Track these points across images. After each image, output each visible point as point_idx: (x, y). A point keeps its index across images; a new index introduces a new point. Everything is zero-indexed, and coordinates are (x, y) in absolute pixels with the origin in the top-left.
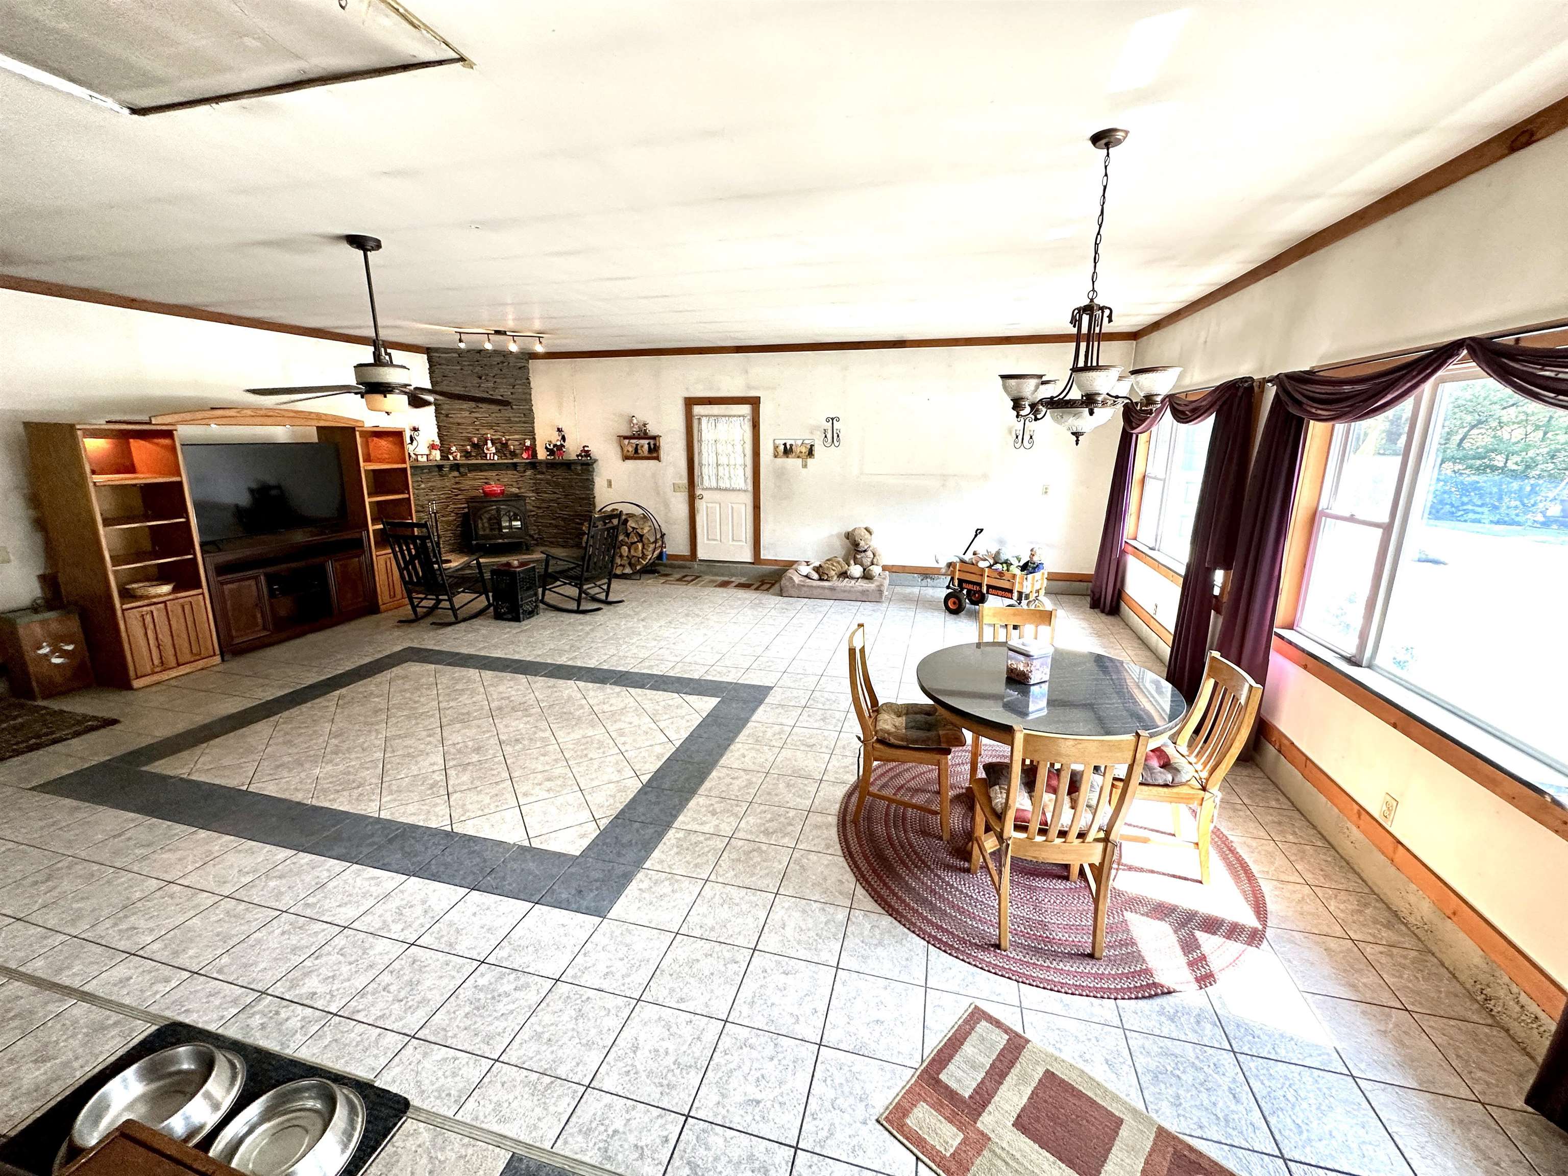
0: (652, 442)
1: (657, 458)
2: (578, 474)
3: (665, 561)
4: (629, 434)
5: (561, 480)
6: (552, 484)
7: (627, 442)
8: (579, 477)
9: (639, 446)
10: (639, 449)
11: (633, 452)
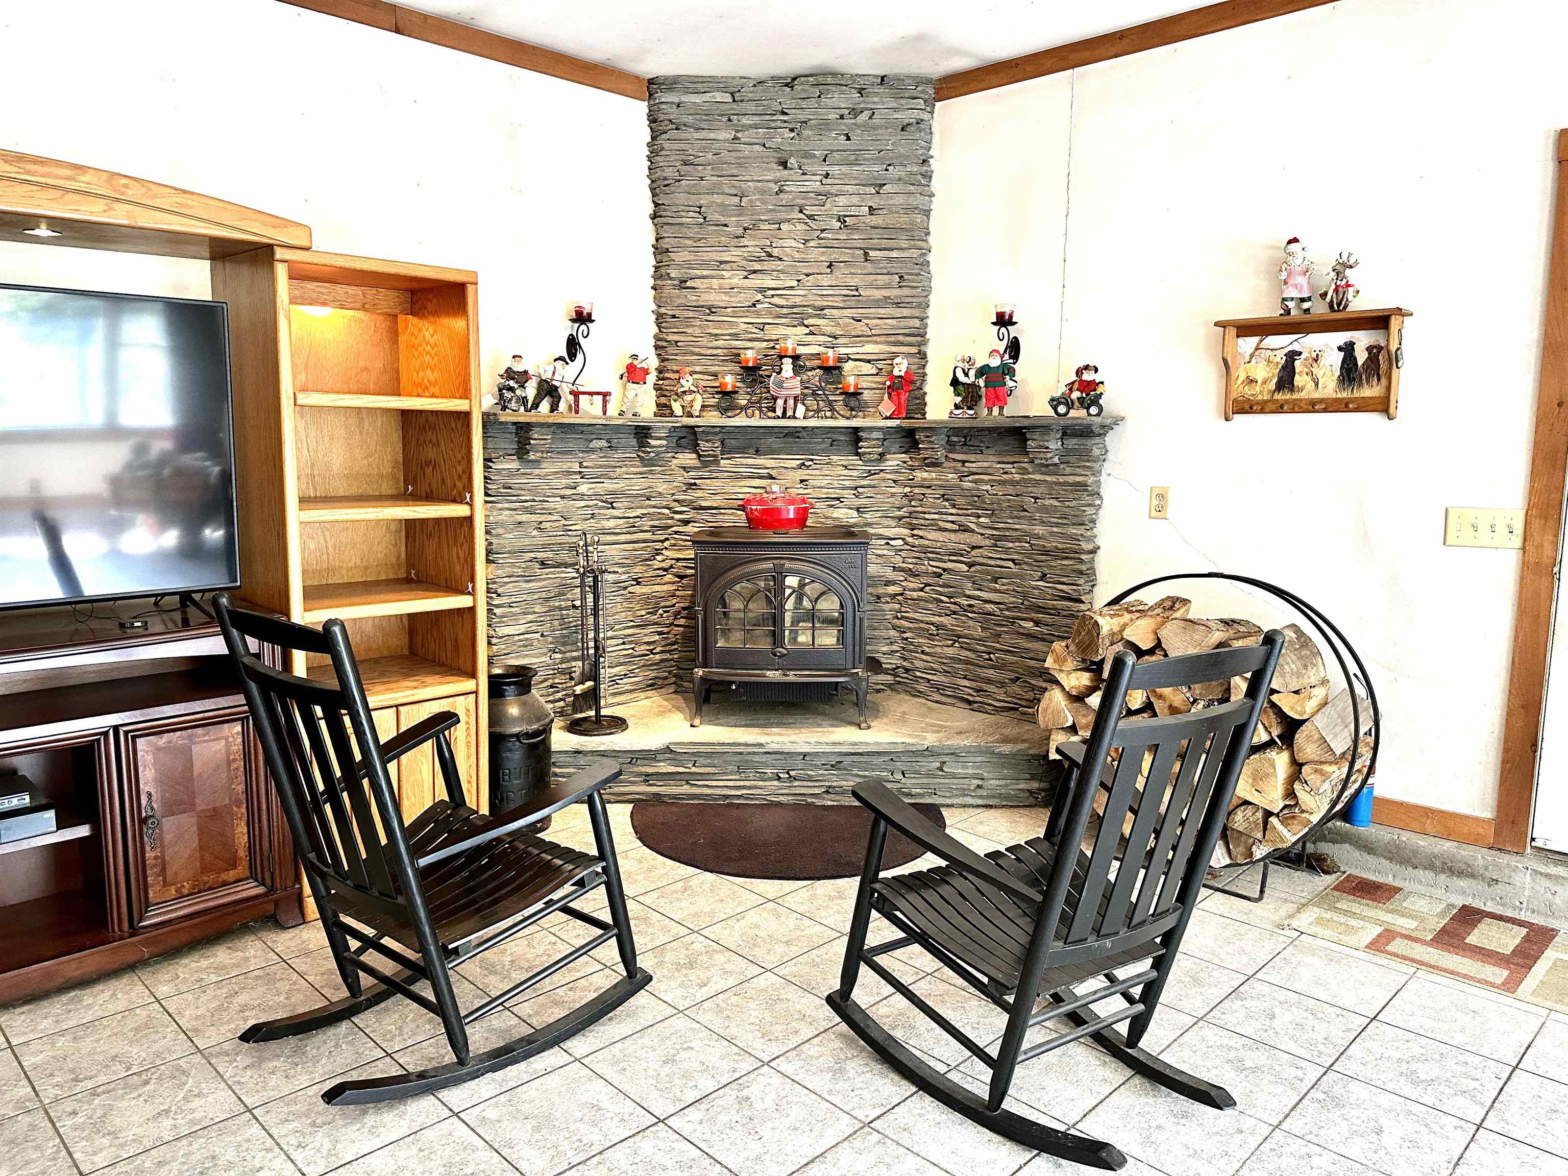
0: (1363, 340)
1: (1384, 406)
2: (1047, 468)
3: (1366, 829)
4: (1267, 310)
5: (992, 486)
6: (960, 501)
7: (1254, 345)
8: (1048, 478)
9: (1303, 356)
10: (1297, 371)
11: (1272, 385)
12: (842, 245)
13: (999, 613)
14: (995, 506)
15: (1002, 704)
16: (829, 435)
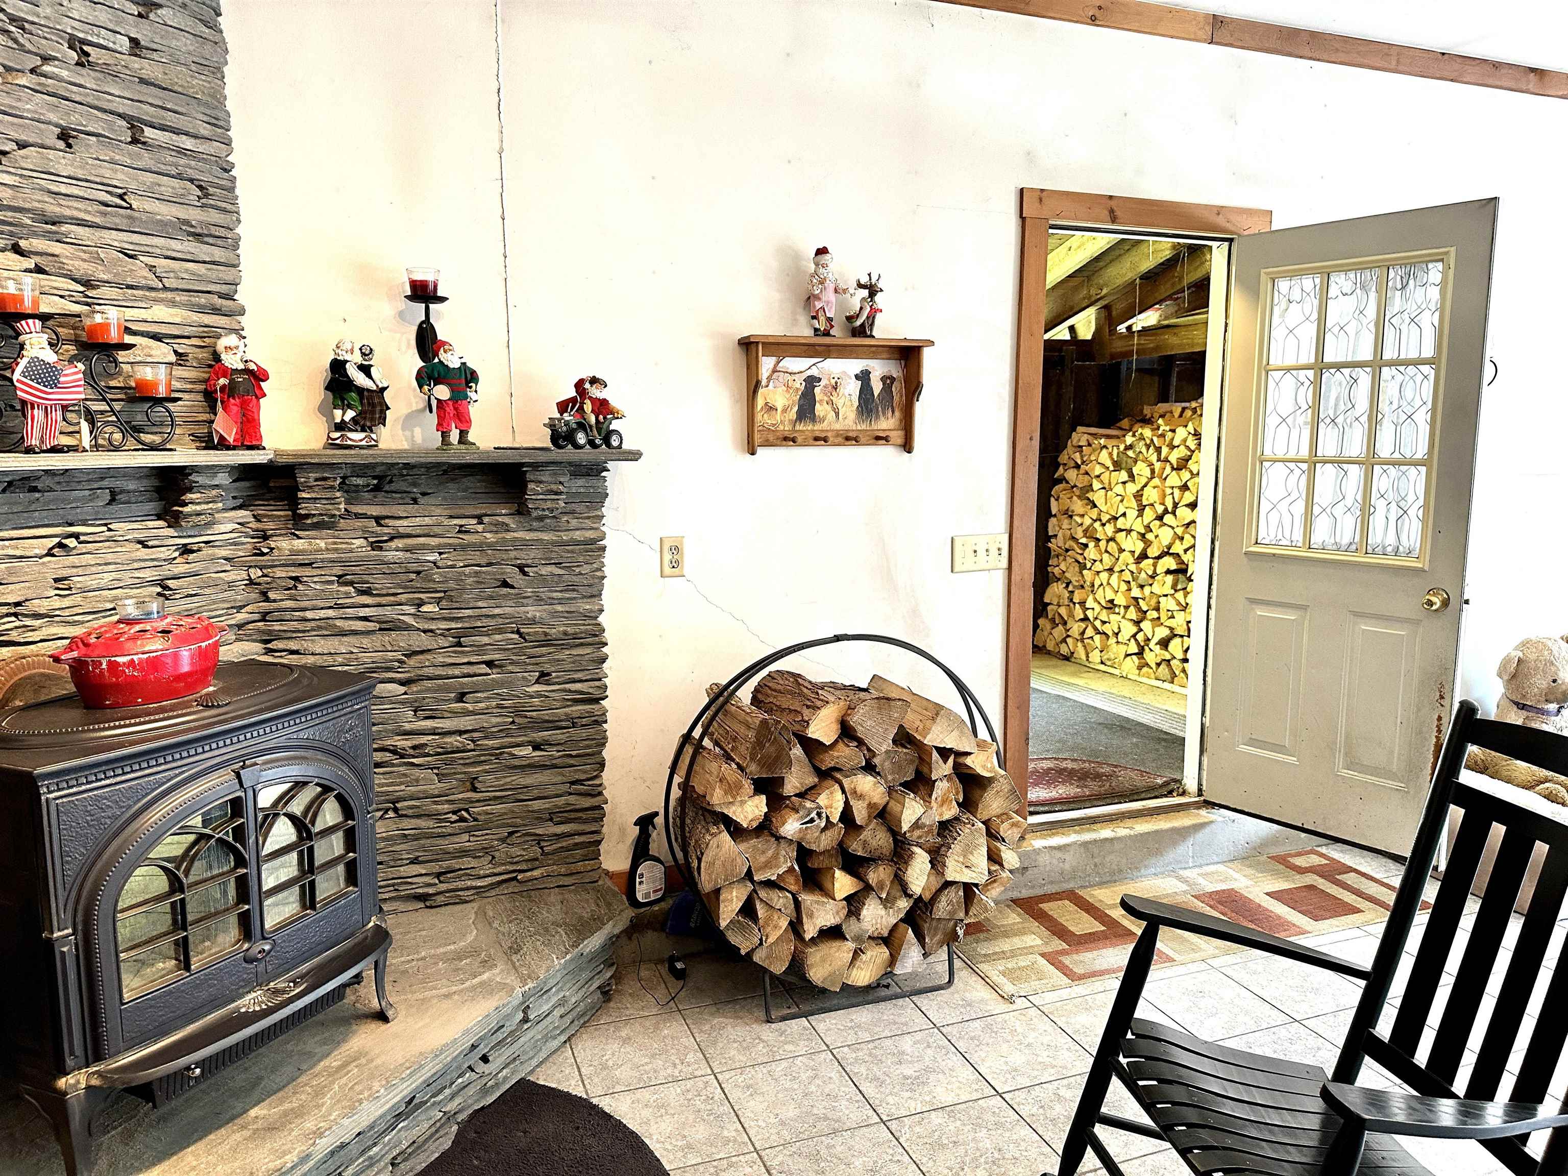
1: (904, 440)
5: (440, 554)
6: (380, 583)
7: (771, 366)
8: (546, 536)
9: (822, 383)
10: (817, 399)
11: (793, 414)
12: (89, 100)
13: (472, 746)
14: (452, 585)
15: (489, 880)
16: (105, 483)
